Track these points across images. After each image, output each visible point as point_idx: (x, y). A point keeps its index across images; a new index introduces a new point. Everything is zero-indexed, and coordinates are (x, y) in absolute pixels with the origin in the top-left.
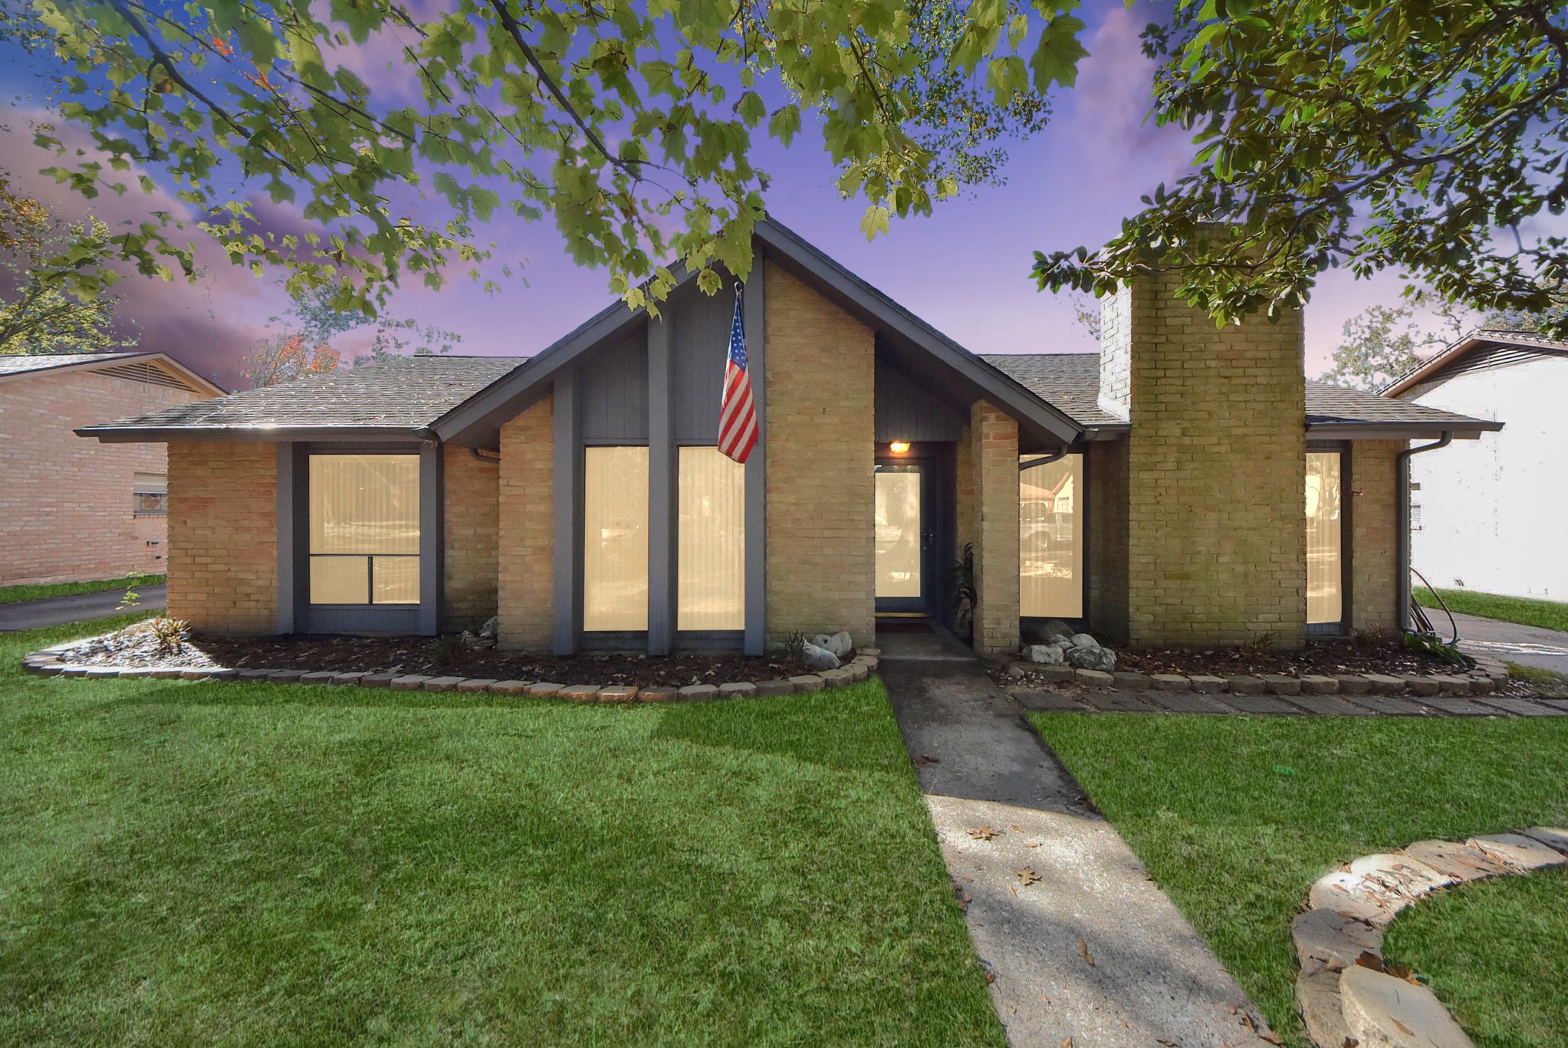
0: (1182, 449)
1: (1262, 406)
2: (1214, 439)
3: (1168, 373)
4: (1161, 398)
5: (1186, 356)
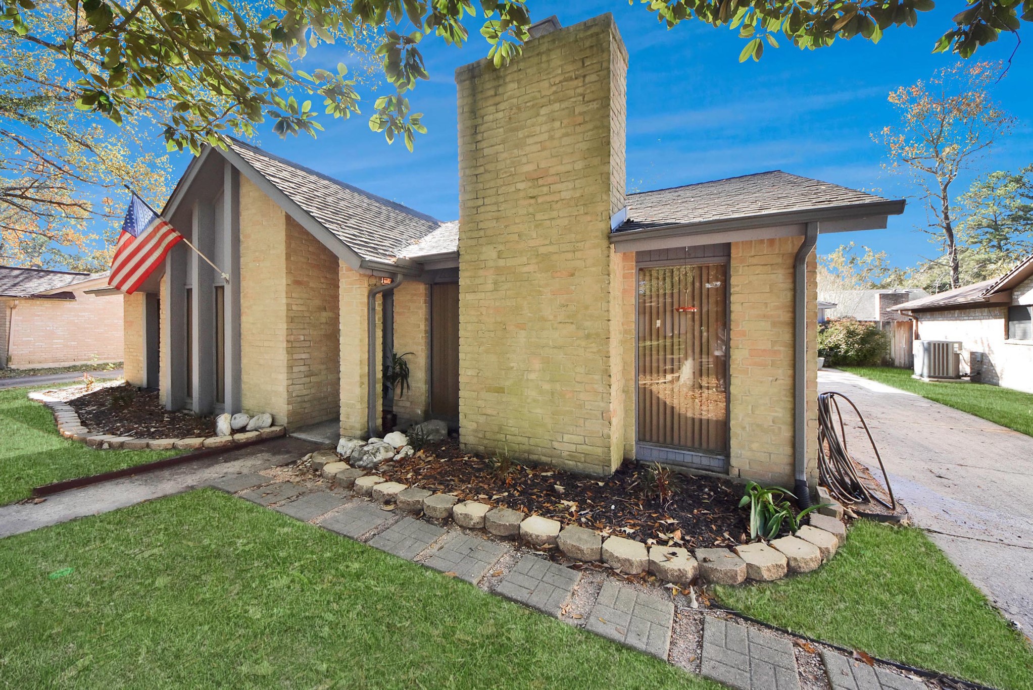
0: (499, 271)
1: (566, 222)
2: (524, 259)
3: (487, 201)
4: (481, 225)
5: (500, 182)
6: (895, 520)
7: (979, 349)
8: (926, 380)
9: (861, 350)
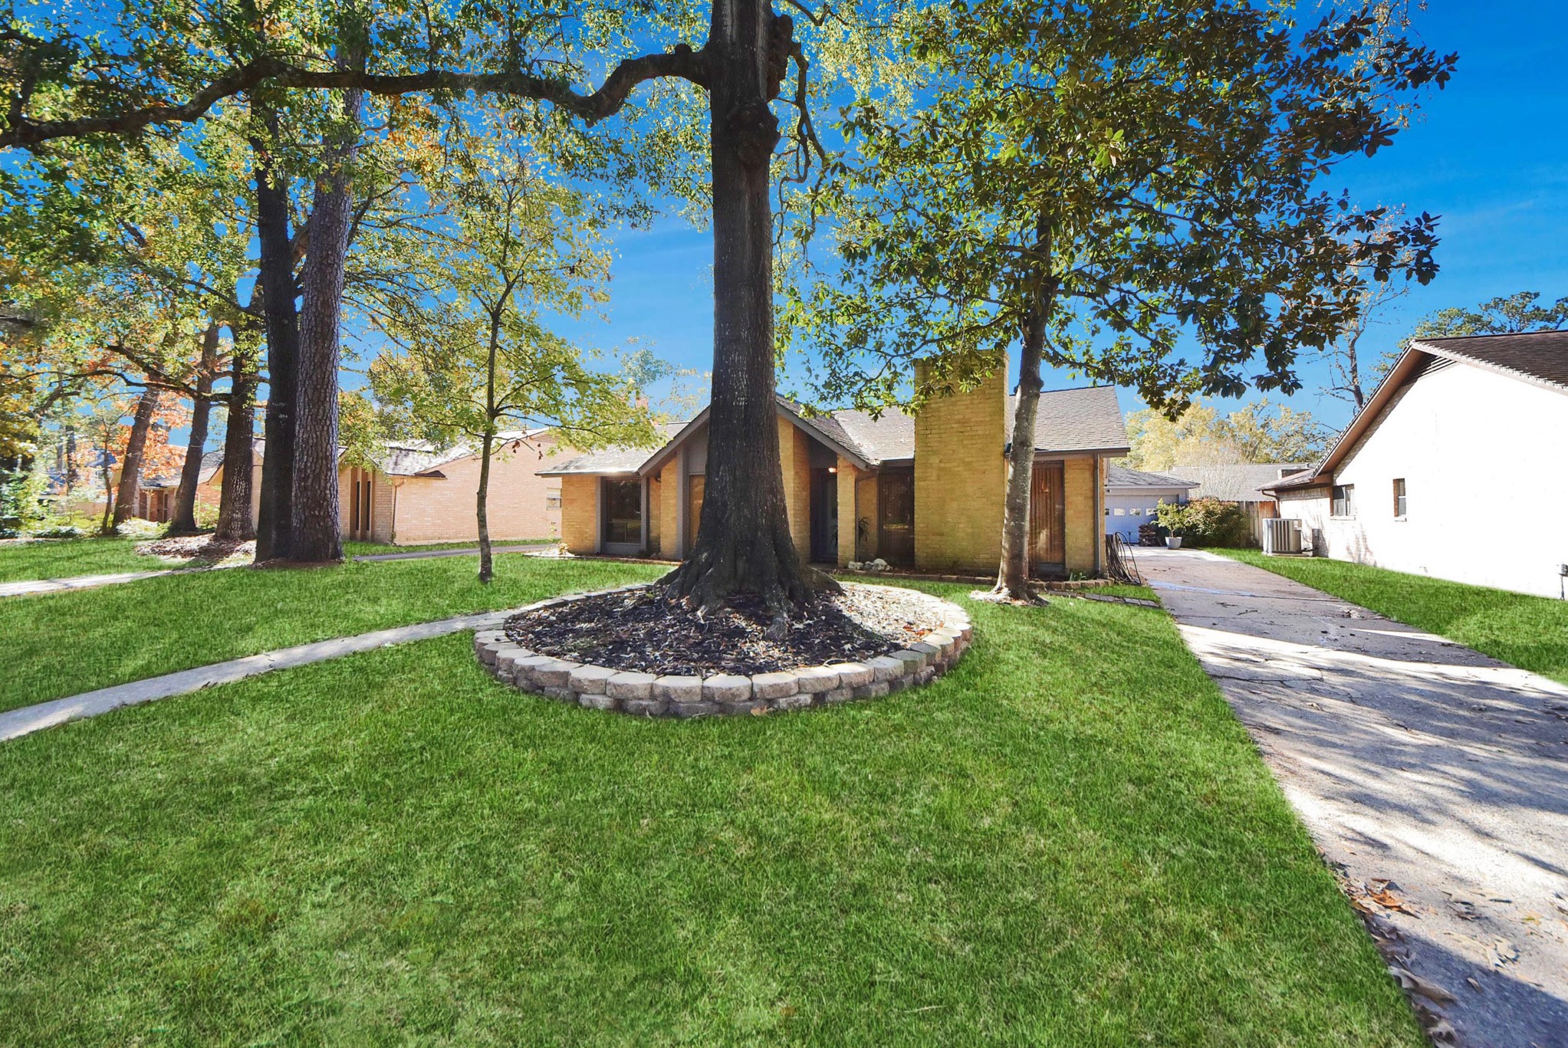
4: (929, 445)
6: (1139, 585)
7: (1316, 527)
8: (1270, 554)
9: (1218, 529)
